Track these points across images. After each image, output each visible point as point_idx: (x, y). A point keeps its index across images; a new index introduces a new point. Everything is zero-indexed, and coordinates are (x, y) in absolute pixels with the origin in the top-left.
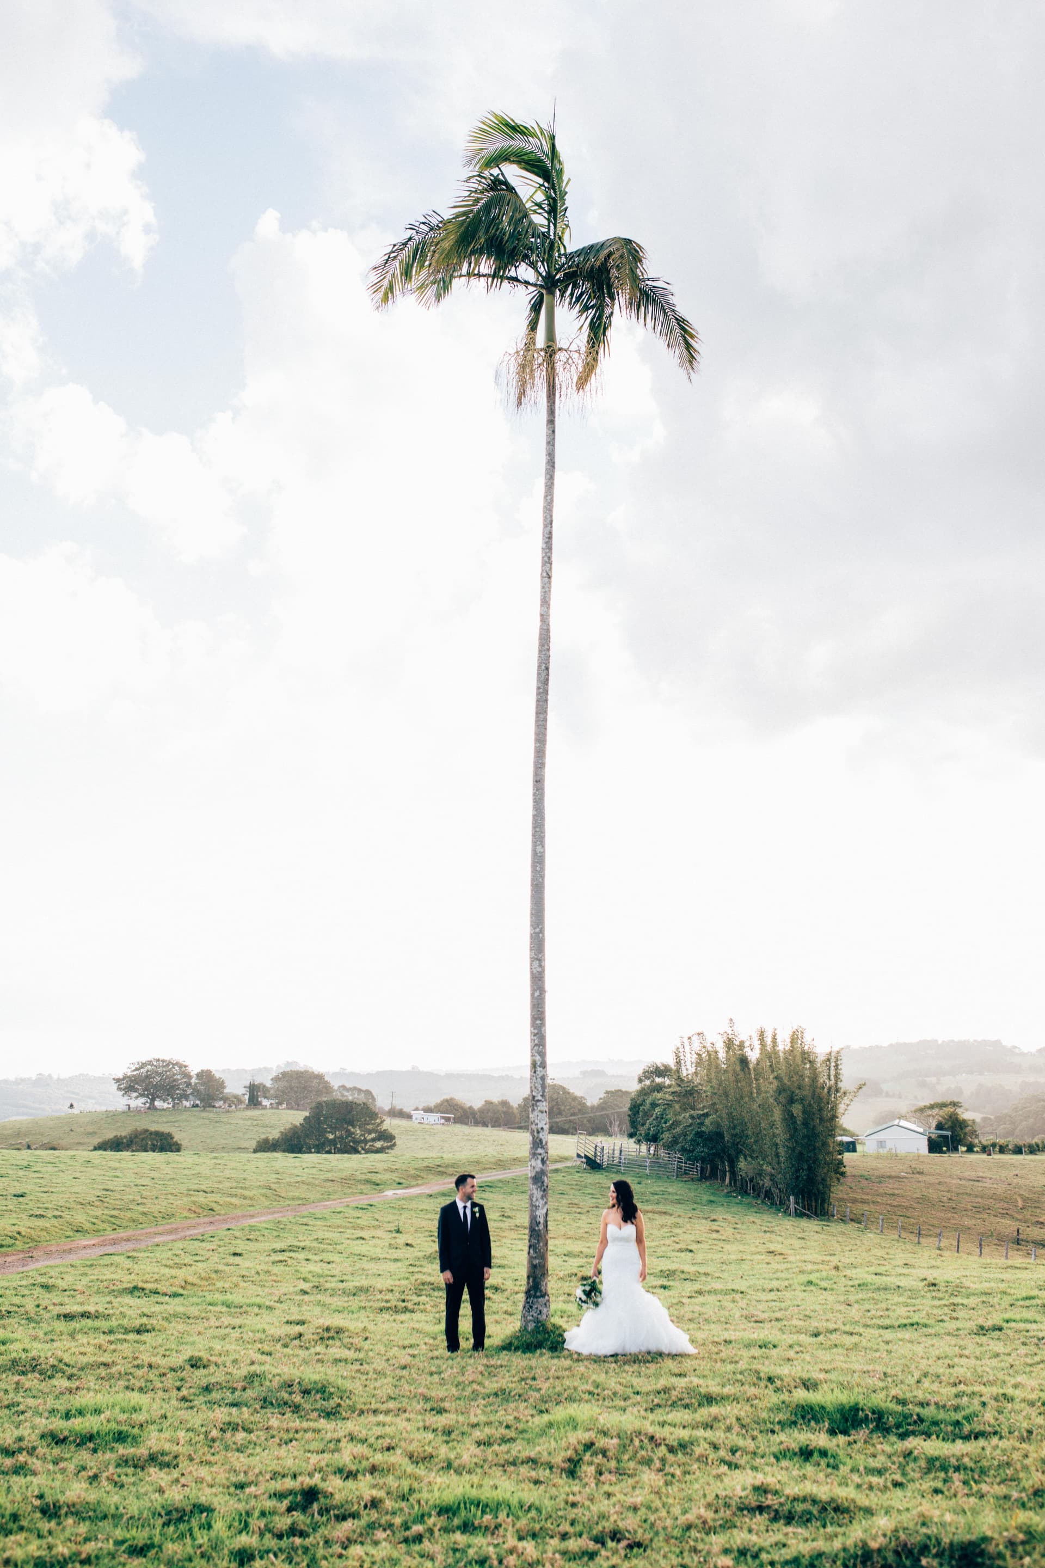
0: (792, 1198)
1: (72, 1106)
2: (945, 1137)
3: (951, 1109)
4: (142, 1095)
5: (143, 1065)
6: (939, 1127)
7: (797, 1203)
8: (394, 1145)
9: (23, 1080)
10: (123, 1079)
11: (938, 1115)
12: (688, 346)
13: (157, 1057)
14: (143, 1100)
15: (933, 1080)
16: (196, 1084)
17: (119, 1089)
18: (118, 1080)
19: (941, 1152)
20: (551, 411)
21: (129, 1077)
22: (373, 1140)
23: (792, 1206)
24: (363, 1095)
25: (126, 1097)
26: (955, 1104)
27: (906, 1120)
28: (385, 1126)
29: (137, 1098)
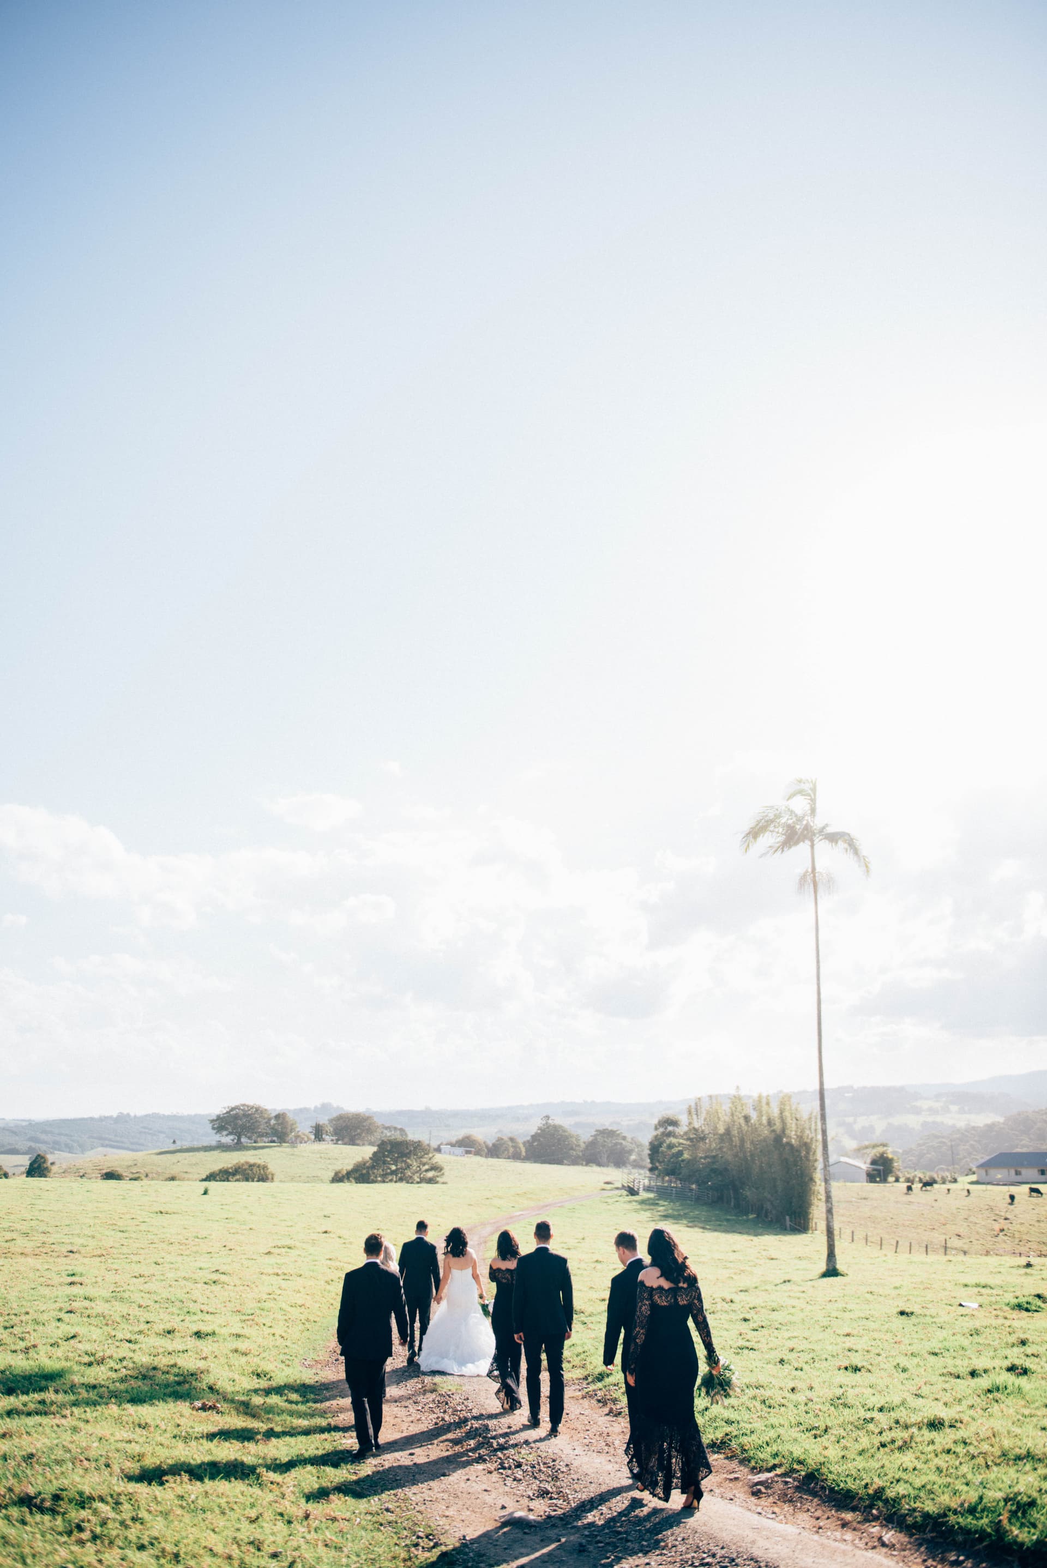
0: (787, 1218)
1: (174, 1142)
2: (878, 1171)
3: (881, 1149)
4: (231, 1133)
5: (233, 1109)
6: (874, 1162)
7: (791, 1221)
8: (443, 1174)
9: (106, 1118)
10: (216, 1120)
11: (873, 1153)
12: (867, 867)
13: (243, 1103)
14: (232, 1137)
15: (850, 1120)
16: (274, 1124)
17: (213, 1128)
18: (212, 1121)
19: (875, 1182)
20: (816, 899)
21: (221, 1118)
22: (427, 1171)
23: (788, 1223)
24: (398, 1132)
25: (218, 1135)
26: (884, 1145)
27: (849, 1157)
28: (434, 1161)
29: (227, 1135)
